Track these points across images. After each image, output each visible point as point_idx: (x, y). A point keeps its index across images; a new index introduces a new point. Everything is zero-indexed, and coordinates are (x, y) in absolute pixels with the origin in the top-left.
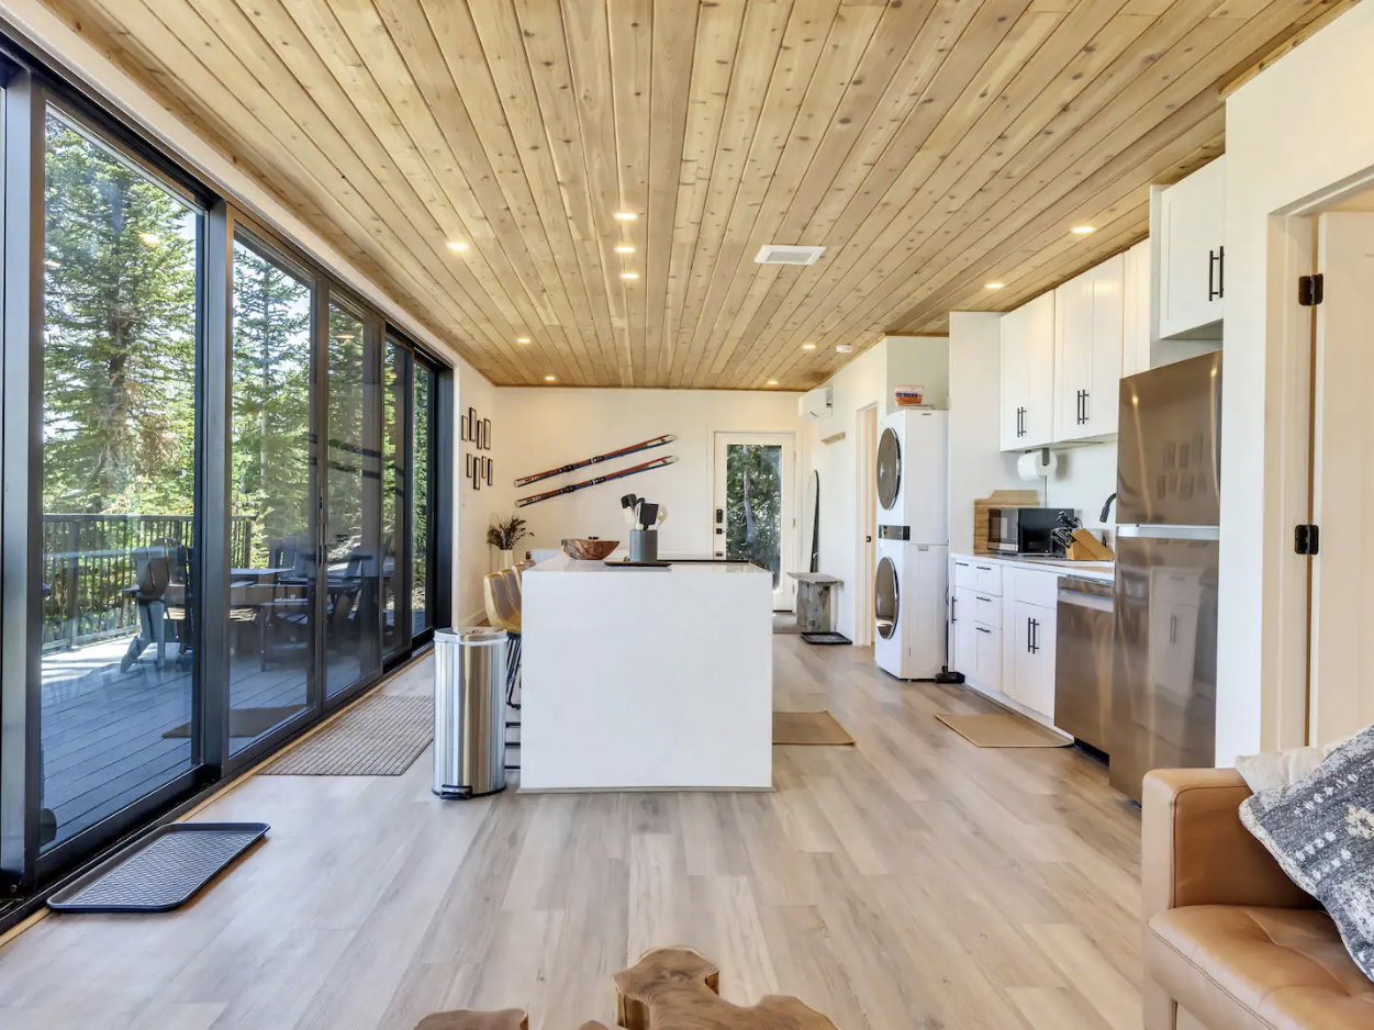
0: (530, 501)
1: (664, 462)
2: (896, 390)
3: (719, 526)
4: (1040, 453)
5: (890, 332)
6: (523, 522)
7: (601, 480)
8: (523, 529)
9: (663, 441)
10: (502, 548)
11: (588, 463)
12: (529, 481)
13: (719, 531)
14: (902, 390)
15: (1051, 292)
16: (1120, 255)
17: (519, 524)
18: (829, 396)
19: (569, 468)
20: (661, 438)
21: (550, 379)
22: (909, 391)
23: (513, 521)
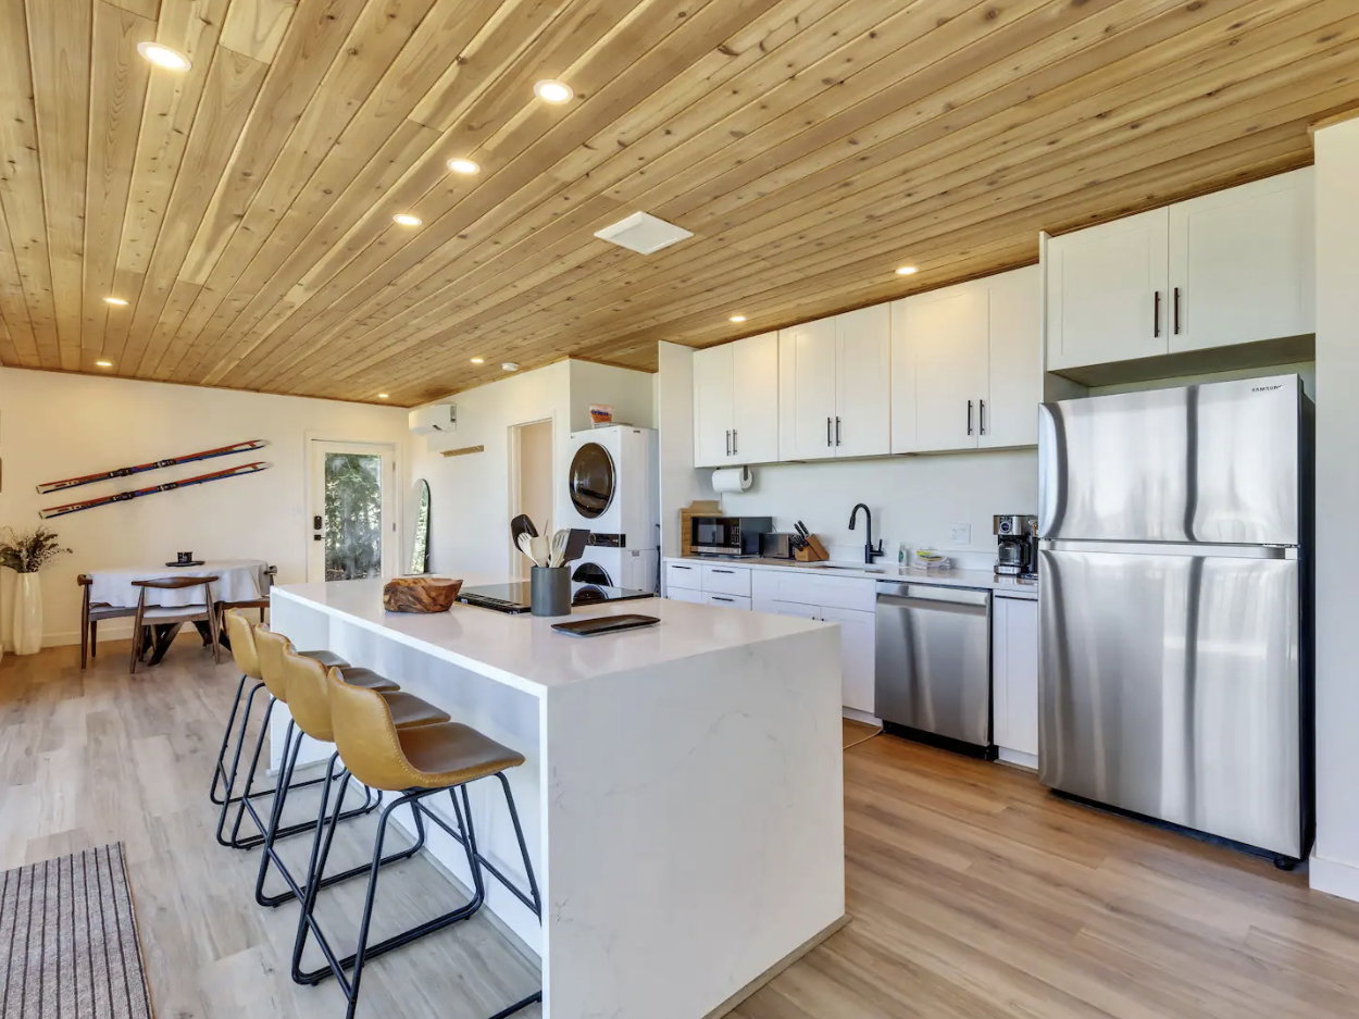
0: (64, 510)
1: (255, 468)
2: (591, 409)
3: (318, 532)
4: (742, 469)
5: (573, 356)
6: (52, 536)
7: (170, 487)
8: (53, 546)
9: (253, 446)
10: (21, 570)
11: (154, 466)
12: (61, 486)
13: (317, 538)
14: (596, 409)
15: (775, 332)
16: (887, 303)
17: (47, 539)
18: (453, 412)
19: (125, 472)
20: (250, 443)
21: (104, 364)
22: (602, 410)
23: (38, 536)
